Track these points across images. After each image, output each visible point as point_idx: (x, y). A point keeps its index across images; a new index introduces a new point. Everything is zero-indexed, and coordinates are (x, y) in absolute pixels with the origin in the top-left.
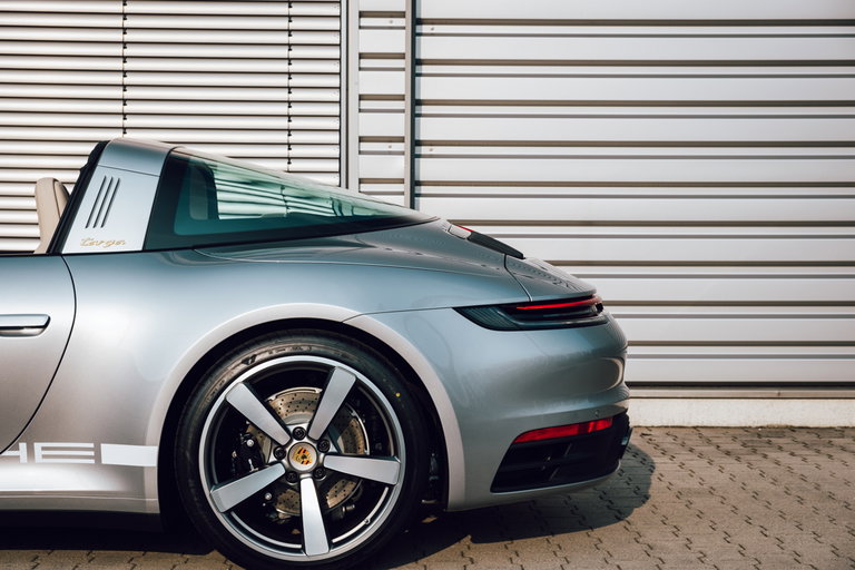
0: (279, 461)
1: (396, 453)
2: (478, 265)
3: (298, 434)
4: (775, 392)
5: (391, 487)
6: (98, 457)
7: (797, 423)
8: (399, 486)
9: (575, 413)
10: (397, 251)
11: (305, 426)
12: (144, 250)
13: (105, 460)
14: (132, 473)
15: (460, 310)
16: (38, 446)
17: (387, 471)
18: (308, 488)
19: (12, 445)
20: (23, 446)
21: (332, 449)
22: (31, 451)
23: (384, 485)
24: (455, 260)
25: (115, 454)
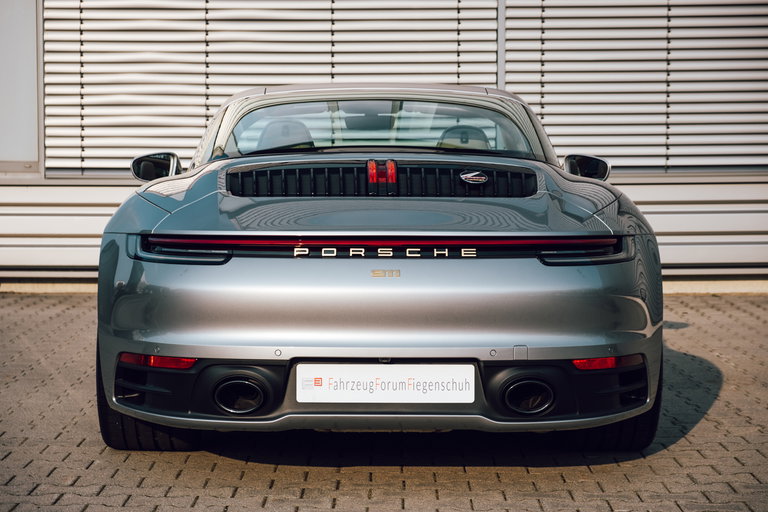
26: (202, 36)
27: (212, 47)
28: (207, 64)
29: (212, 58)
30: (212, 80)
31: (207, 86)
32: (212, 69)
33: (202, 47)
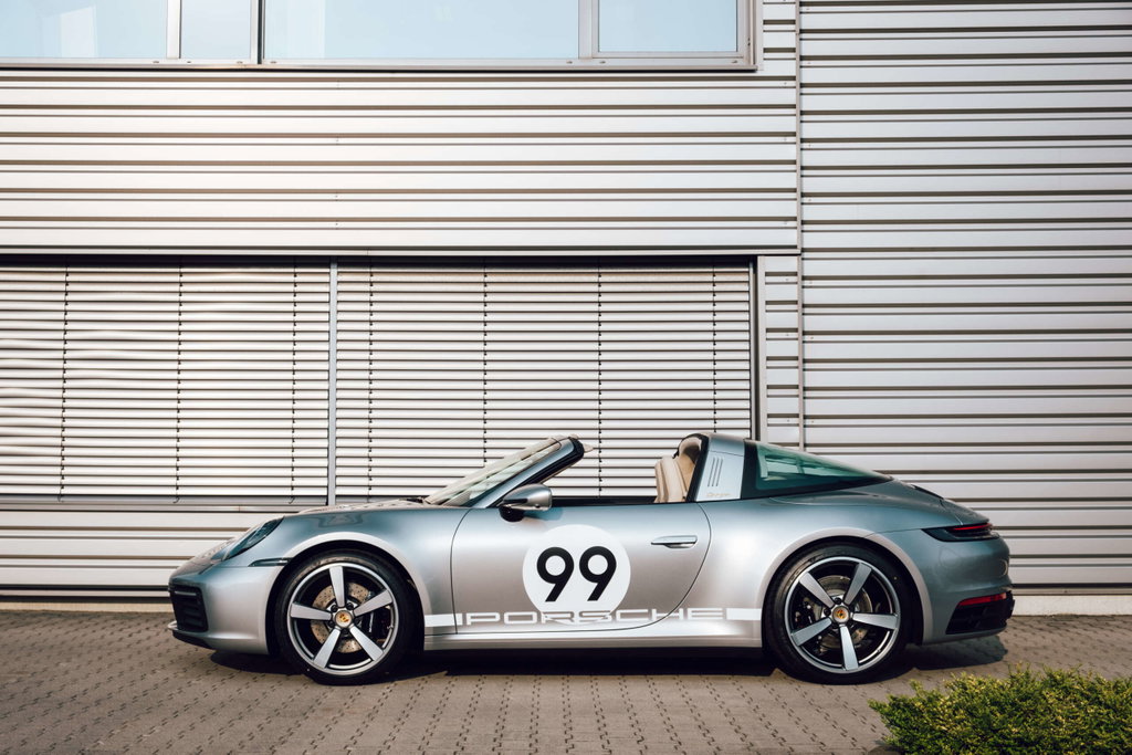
0: (827, 616)
1: (894, 611)
2: (928, 504)
3: (838, 601)
4: (1063, 590)
5: (892, 631)
6: (725, 616)
7: (1079, 613)
8: (896, 629)
9: (986, 590)
10: (880, 497)
11: (841, 597)
12: (741, 499)
13: (729, 618)
14: (745, 624)
15: (925, 530)
16: (690, 610)
17: (890, 622)
18: (845, 632)
19: (675, 609)
20: (681, 610)
21: (856, 610)
22: (685, 613)
23: (887, 629)
24: (906, 500)
25: (736, 614)
26: (59, 374)
27: (69, 384)
28: (64, 399)
29: (68, 394)
30: (68, 413)
31: (64, 418)
32: (68, 403)
33: (60, 384)
